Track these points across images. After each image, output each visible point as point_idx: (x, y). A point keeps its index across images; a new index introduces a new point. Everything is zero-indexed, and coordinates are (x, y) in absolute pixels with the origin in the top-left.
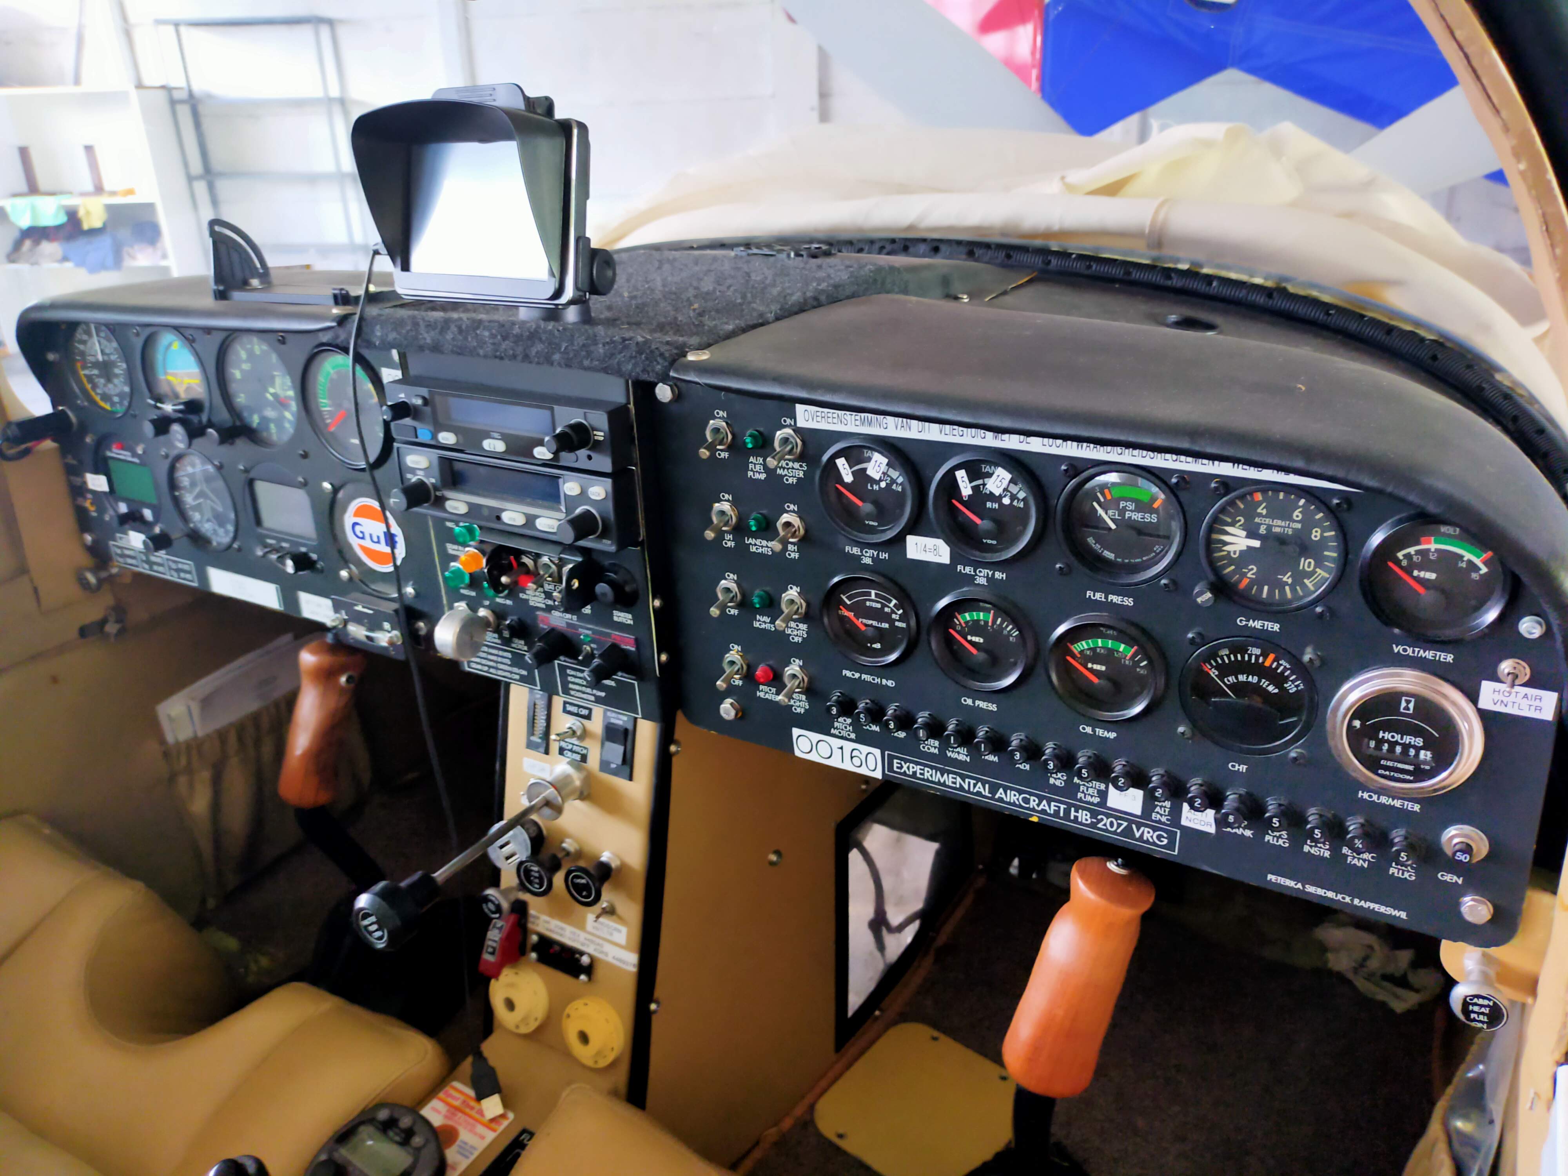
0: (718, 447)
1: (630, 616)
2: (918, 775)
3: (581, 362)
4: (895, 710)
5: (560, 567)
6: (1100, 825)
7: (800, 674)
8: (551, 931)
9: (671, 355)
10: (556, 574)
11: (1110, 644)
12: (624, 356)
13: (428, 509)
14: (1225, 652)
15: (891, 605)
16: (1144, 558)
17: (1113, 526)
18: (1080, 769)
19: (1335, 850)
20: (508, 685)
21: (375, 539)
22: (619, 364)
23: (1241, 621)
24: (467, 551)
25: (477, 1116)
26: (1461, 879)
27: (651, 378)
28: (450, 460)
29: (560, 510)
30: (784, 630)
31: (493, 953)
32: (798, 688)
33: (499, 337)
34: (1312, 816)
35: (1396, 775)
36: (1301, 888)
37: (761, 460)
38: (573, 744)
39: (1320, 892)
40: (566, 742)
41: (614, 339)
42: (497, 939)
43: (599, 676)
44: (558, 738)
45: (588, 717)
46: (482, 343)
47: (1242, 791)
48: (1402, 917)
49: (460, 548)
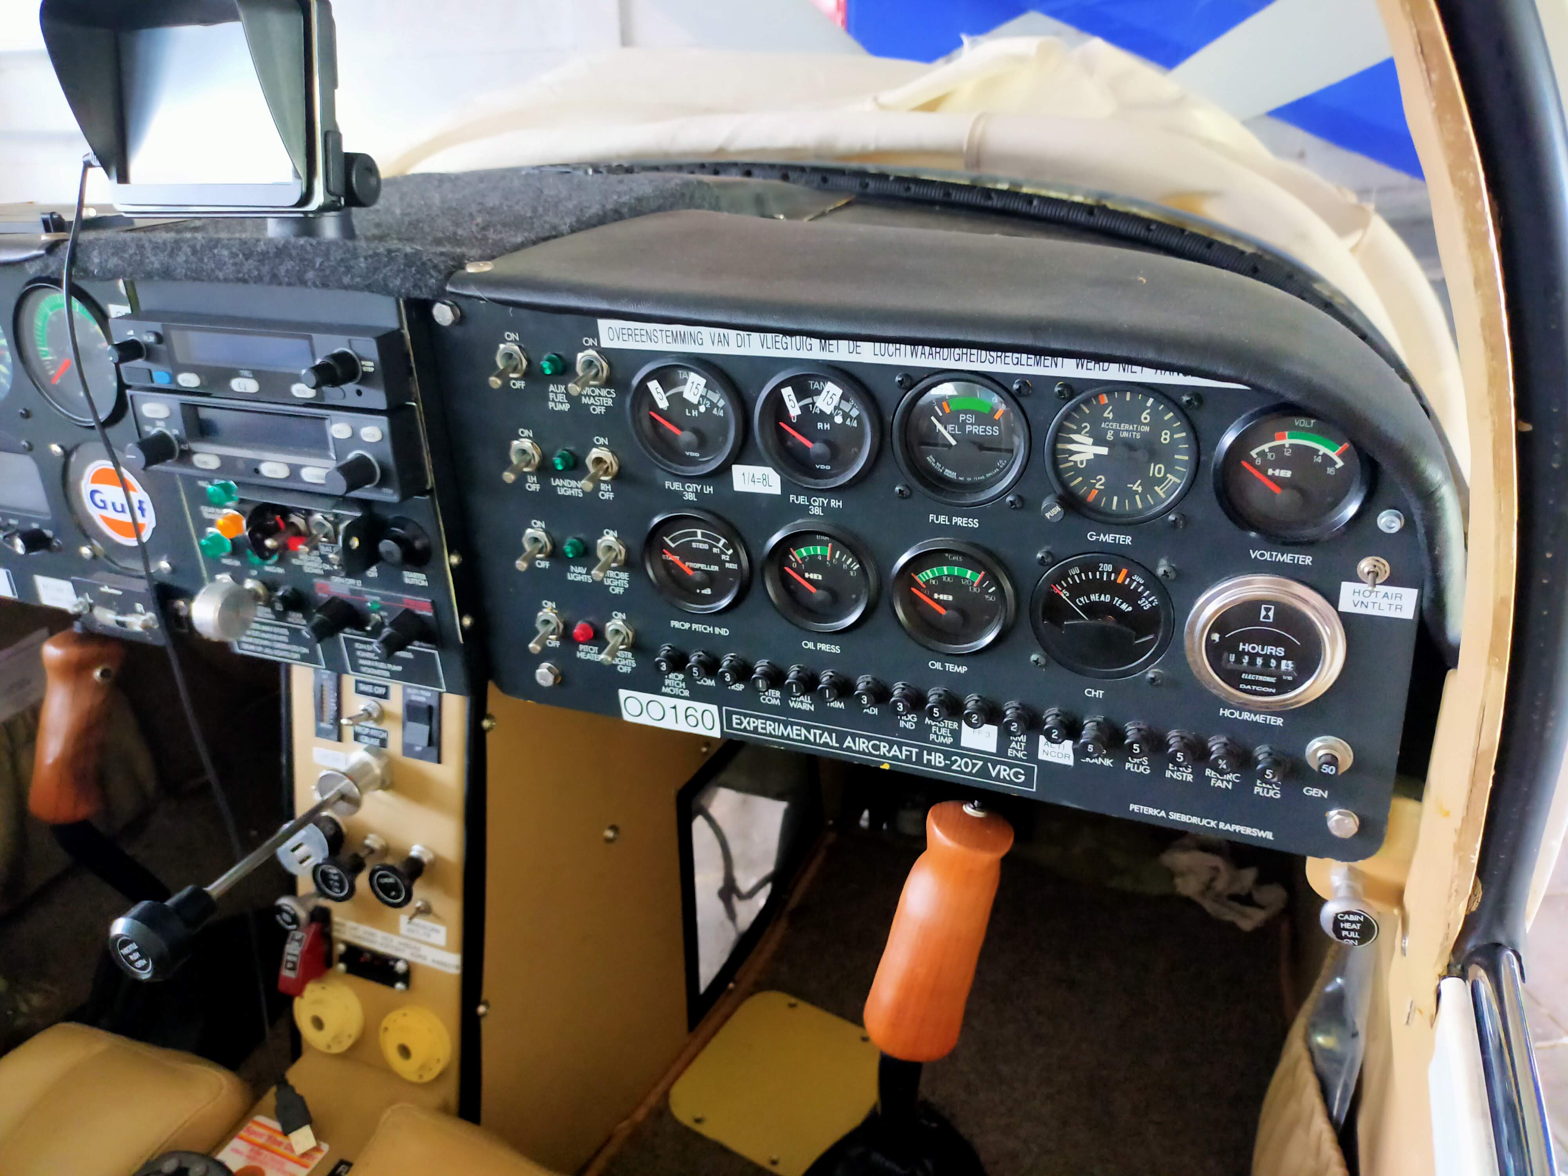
0: (512, 375)
1: (424, 576)
2: (760, 730)
3: (339, 281)
4: (731, 661)
5: (335, 525)
6: (954, 767)
7: (624, 630)
8: (360, 937)
9: (446, 267)
10: (332, 534)
11: (956, 571)
12: (391, 270)
13: (173, 466)
14: (1075, 571)
15: (720, 545)
16: (988, 475)
17: (954, 443)
18: (931, 708)
19: (1199, 774)
20: (288, 666)
21: (119, 509)
22: (385, 279)
23: (1091, 536)
24: (227, 514)
25: (287, 1153)
26: (1327, 792)
27: (425, 295)
28: (195, 407)
29: (328, 457)
30: (602, 580)
31: (293, 969)
32: (622, 644)
33: (241, 256)
34: (1173, 737)
35: (1258, 688)
36: (1165, 816)
37: (563, 387)
38: (371, 728)
39: (1184, 818)
40: (362, 726)
41: (378, 251)
42: (297, 952)
43: (391, 647)
44: (351, 722)
45: (385, 696)
46: (220, 265)
47: (1100, 718)
48: (1268, 837)
49: (218, 510)
